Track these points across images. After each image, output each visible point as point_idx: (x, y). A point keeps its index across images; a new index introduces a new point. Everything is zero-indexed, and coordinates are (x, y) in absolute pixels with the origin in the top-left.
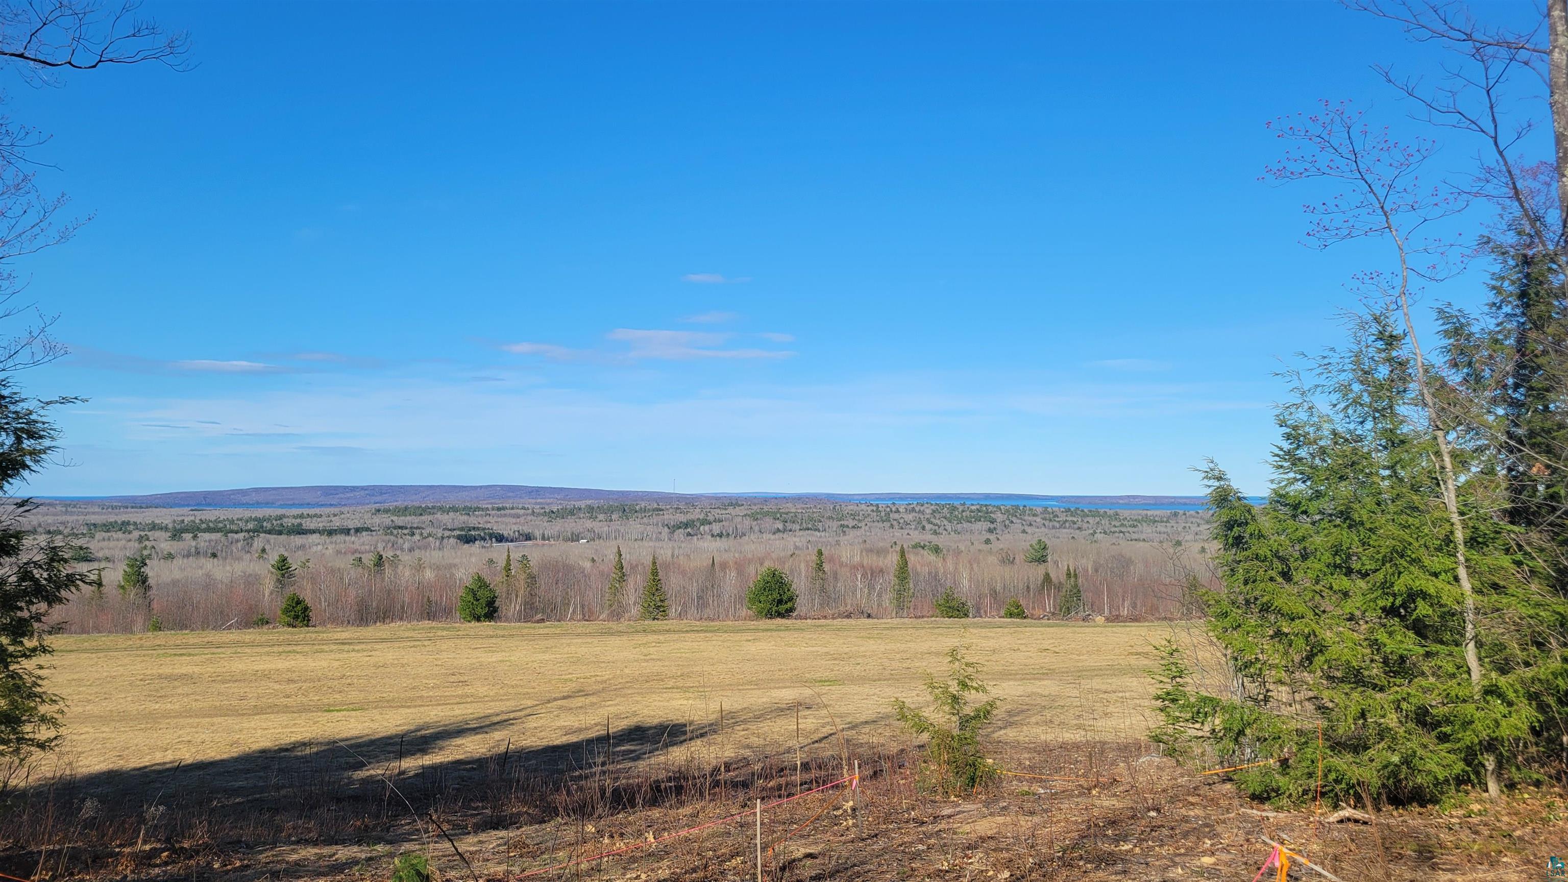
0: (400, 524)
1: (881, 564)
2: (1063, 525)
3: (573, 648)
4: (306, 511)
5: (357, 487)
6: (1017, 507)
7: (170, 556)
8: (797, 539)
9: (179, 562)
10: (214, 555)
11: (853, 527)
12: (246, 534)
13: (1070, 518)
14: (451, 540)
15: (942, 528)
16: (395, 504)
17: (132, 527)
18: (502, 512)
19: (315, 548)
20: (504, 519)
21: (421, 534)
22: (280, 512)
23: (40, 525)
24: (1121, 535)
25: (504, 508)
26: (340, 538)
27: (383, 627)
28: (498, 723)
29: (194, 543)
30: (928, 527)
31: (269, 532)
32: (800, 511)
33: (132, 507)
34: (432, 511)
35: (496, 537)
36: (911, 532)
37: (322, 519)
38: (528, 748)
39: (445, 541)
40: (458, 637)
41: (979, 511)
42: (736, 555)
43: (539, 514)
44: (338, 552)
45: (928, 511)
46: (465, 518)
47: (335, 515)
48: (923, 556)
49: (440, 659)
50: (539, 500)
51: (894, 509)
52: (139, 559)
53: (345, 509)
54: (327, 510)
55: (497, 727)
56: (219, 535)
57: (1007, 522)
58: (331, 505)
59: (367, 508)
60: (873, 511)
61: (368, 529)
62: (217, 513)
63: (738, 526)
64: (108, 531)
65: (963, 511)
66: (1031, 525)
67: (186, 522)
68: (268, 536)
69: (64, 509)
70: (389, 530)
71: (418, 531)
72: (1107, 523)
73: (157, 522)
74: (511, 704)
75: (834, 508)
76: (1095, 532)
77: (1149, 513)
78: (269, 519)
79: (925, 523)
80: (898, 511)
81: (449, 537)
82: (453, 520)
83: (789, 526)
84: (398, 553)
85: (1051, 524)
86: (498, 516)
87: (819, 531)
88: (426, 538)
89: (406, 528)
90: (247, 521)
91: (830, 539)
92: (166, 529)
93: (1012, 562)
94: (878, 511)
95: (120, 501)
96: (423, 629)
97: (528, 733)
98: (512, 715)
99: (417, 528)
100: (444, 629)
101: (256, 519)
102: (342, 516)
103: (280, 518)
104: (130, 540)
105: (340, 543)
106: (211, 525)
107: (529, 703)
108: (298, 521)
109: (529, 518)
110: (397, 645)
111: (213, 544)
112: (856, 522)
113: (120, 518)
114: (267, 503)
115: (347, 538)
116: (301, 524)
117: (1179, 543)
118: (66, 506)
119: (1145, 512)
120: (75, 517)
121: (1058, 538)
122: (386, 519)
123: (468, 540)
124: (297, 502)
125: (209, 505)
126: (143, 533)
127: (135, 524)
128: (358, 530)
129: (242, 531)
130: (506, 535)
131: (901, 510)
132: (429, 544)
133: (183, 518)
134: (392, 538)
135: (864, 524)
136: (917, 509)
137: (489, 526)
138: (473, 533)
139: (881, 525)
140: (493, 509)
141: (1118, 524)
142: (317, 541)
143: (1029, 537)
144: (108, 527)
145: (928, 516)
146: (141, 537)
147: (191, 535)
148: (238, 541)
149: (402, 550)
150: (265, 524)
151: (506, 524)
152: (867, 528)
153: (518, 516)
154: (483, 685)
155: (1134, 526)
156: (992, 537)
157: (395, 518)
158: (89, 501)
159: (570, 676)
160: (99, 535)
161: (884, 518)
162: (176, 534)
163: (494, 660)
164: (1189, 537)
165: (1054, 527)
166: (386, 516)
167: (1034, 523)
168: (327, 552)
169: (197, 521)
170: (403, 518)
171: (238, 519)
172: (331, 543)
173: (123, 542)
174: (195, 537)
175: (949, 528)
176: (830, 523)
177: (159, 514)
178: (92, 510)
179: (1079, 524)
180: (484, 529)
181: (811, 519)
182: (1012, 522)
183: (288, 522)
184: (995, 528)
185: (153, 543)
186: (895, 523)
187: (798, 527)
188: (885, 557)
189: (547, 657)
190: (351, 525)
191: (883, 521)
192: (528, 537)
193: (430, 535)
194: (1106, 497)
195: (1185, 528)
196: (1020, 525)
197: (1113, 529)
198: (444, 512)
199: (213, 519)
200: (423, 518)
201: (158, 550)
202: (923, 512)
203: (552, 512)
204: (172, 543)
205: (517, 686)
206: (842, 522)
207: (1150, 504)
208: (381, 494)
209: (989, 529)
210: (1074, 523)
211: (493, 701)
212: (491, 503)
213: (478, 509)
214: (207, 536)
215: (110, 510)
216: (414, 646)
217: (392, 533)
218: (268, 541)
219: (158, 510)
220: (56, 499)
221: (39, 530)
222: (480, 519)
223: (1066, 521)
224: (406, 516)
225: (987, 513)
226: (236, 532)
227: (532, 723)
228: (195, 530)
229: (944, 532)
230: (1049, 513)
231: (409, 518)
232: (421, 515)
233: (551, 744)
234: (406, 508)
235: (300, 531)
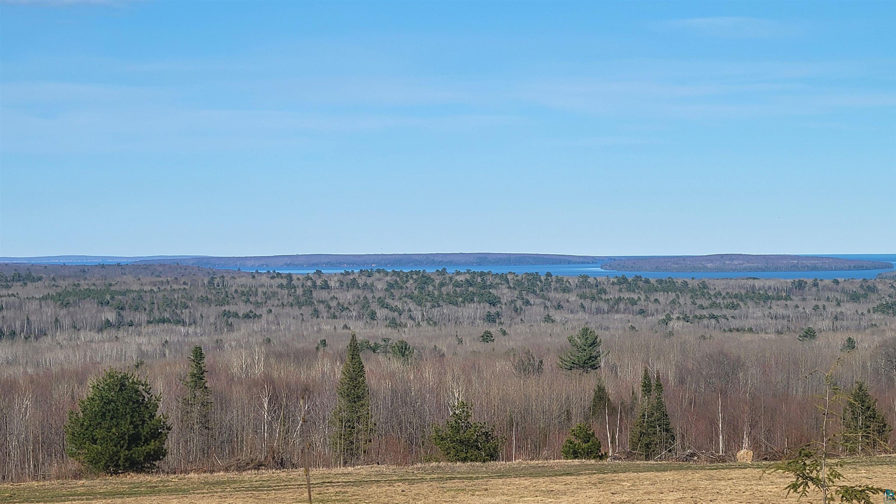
1: (303, 377)
2: (613, 309)
6: (536, 276)
8: (143, 340)
11: (247, 316)
13: (626, 295)
15: (406, 314)
24: (713, 321)
30: (381, 313)
32: (147, 288)
36: (351, 324)
41: (469, 283)
42: (30, 371)
45: (380, 286)
48: (378, 362)
51: (319, 282)
57: (519, 303)
60: (281, 286)
63: (33, 318)
65: (442, 285)
66: (559, 307)
72: (689, 301)
75: (211, 282)
76: (669, 318)
77: (757, 284)
79: (375, 307)
80: (326, 286)
83: (128, 316)
85: (594, 305)
87: (184, 324)
91: (205, 339)
93: (539, 369)
94: (290, 286)
112: (250, 307)
117: (810, 334)
119: (751, 282)
121: (607, 328)
131: (332, 284)
135: (265, 310)
136: (361, 282)
139: (296, 311)
141: (706, 303)
143: (557, 329)
145: (381, 295)
152: (271, 317)
155: (734, 307)
156: (494, 330)
161: (302, 299)
164: (826, 324)
165: (599, 311)
167: (565, 305)
175: (417, 314)
176: (204, 310)
179: (642, 303)
181: (169, 303)
182: (527, 303)
184: (498, 314)
186: (321, 307)
187: (144, 317)
188: (309, 368)
191: (300, 305)
194: (684, 258)
195: (816, 308)
196: (542, 309)
197: (698, 313)
202: (371, 288)
206: (227, 308)
207: (757, 269)
209: (489, 315)
210: (633, 302)
223: (620, 299)
225: (484, 287)
229: (410, 323)
230: (590, 286)
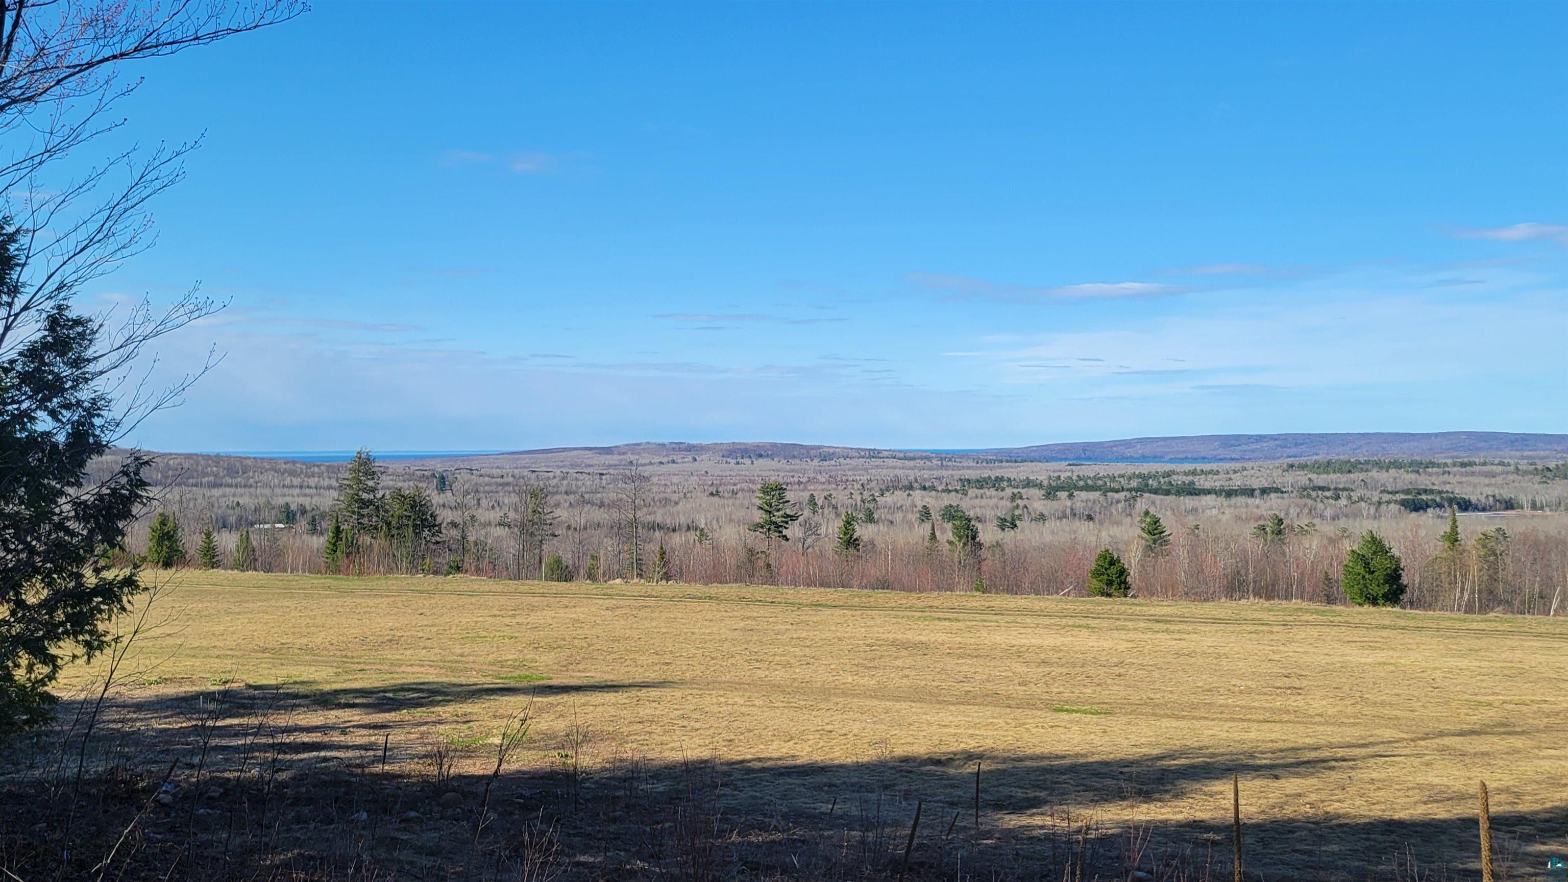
0: (1321, 484)
3: (1519, 654)
4: (1199, 467)
5: (1264, 437)
7: (1042, 517)
9: (1051, 524)
10: (1090, 518)
12: (1128, 494)
14: (1392, 506)
16: (1315, 458)
17: (1005, 483)
18: (1468, 469)
19: (1208, 511)
20: (1471, 479)
21: (1350, 498)
22: (1168, 467)
23: (916, 480)
25: (1471, 464)
26: (1241, 500)
27: (1228, 604)
28: (1308, 762)
29: (1069, 503)
31: (1155, 492)
33: (1007, 461)
34: (1364, 467)
35: (1459, 504)
37: (1220, 477)
38: (1339, 816)
39: (1384, 507)
40: (1332, 624)
43: (1526, 472)
44: (1238, 518)
46: (1413, 476)
47: (1235, 472)
49: (1280, 652)
50: (1526, 453)
52: (1009, 519)
53: (1249, 465)
54: (1227, 466)
55: (1301, 769)
56: (1096, 495)
58: (1232, 459)
59: (1277, 463)
61: (1277, 490)
62: (1097, 468)
64: (981, 487)
67: (1062, 479)
68: (1153, 495)
69: (939, 463)
70: (1305, 491)
71: (1345, 494)
73: (1031, 478)
74: (1352, 734)
78: (1155, 476)
81: (1389, 502)
82: (1395, 479)
84: (1316, 521)
86: (1462, 475)
88: (1356, 502)
89: (1329, 489)
90: (1130, 478)
92: (1040, 486)
95: (995, 454)
96: (1285, 610)
97: (1352, 790)
98: (1341, 753)
99: (1344, 489)
100: (1317, 612)
101: (1140, 476)
102: (1245, 473)
103: (1168, 474)
104: (1002, 498)
105: (1241, 506)
106: (1089, 482)
107: (1388, 734)
108: (1190, 478)
109: (1511, 477)
110: (1230, 628)
111: (1090, 504)
113: (994, 474)
114: (1155, 457)
115: (1250, 501)
116: (1192, 483)
118: (941, 459)
120: (950, 472)
122: (1302, 478)
123: (1417, 507)
124: (1190, 455)
125: (1089, 459)
126: (1016, 491)
127: (1009, 479)
128: (1264, 491)
129: (1123, 490)
130: (1474, 500)
132: (1360, 511)
133: (1060, 473)
134: (1310, 502)
137: (1448, 488)
138: (1424, 497)
140: (1454, 465)
142: (1212, 504)
144: (981, 483)
146: (1014, 494)
147: (1067, 493)
148: (1118, 502)
149: (1322, 517)
150: (1150, 482)
151: (1475, 486)
153: (1493, 475)
154: (1324, 698)
157: (1313, 476)
158: (964, 455)
159: (1491, 698)
160: (972, 492)
162: (1051, 492)
163: (1370, 660)
166: (1302, 473)
168: (1224, 518)
169: (1075, 478)
170: (1325, 476)
171: (1119, 476)
172: (1230, 506)
173: (995, 500)
174: (1071, 496)
177: (1035, 469)
178: (966, 464)
180: (1440, 492)
183: (1178, 480)
185: (1025, 502)
189: (1464, 663)
190: (1256, 484)
192: (1509, 505)
193: (1361, 499)
198: (1381, 468)
199: (1092, 475)
200: (1352, 476)
201: (1030, 510)
203: (1548, 469)
204: (1045, 502)
205: (1383, 704)
208: (1296, 445)
211: (1327, 723)
212: (1452, 457)
213: (1433, 464)
214: (1084, 495)
215: (984, 464)
216: (1255, 632)
217: (1309, 496)
218: (1153, 503)
219: (1033, 464)
220: (932, 452)
221: (916, 485)
222: (1434, 479)
224: (1328, 473)
226: (1117, 491)
227: (1374, 772)
228: (1071, 487)
231: (1333, 476)
232: (1350, 472)
233: (1387, 815)
234: (1329, 463)
235: (1192, 491)
